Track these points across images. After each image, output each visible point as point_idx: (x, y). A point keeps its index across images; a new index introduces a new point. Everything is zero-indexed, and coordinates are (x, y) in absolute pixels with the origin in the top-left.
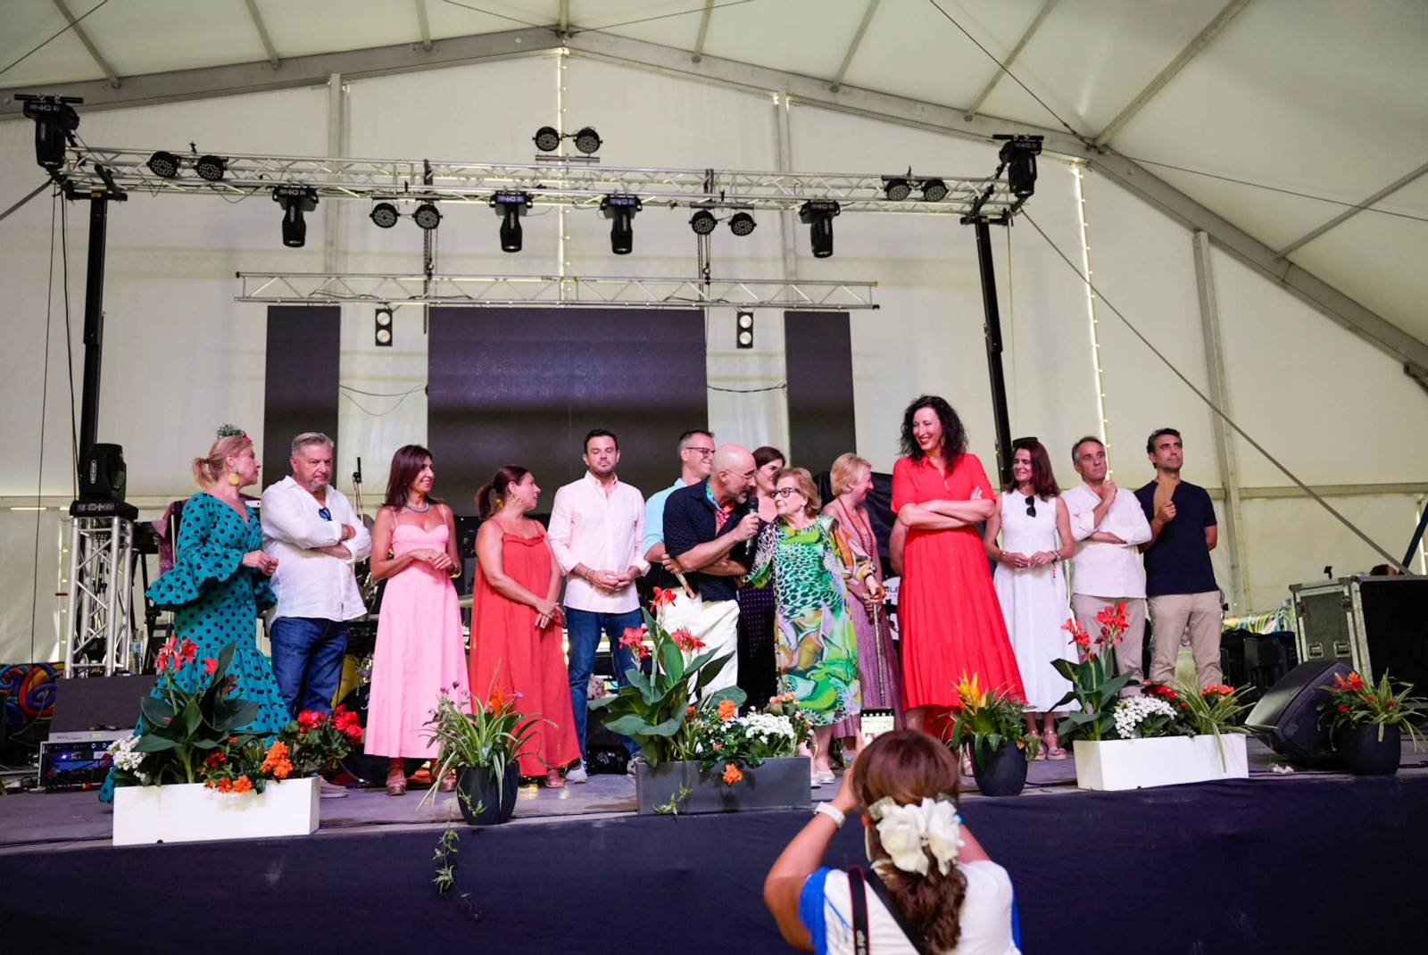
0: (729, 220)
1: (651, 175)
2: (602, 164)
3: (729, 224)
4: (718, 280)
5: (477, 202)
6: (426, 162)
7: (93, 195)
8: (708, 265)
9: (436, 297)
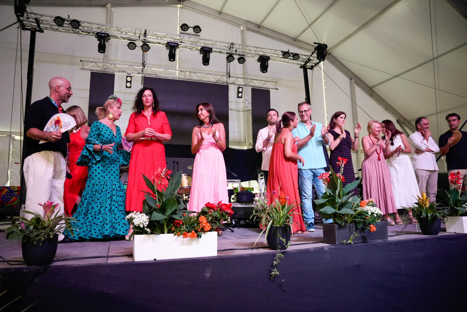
0: (237, 59)
1: (215, 42)
2: (200, 37)
3: (238, 60)
4: (233, 77)
5: (160, 45)
6: (146, 31)
7: (32, 29)
8: (229, 72)
9: (146, 74)
